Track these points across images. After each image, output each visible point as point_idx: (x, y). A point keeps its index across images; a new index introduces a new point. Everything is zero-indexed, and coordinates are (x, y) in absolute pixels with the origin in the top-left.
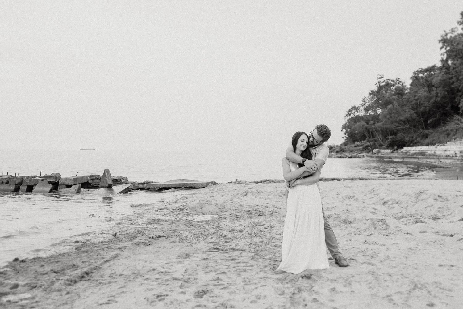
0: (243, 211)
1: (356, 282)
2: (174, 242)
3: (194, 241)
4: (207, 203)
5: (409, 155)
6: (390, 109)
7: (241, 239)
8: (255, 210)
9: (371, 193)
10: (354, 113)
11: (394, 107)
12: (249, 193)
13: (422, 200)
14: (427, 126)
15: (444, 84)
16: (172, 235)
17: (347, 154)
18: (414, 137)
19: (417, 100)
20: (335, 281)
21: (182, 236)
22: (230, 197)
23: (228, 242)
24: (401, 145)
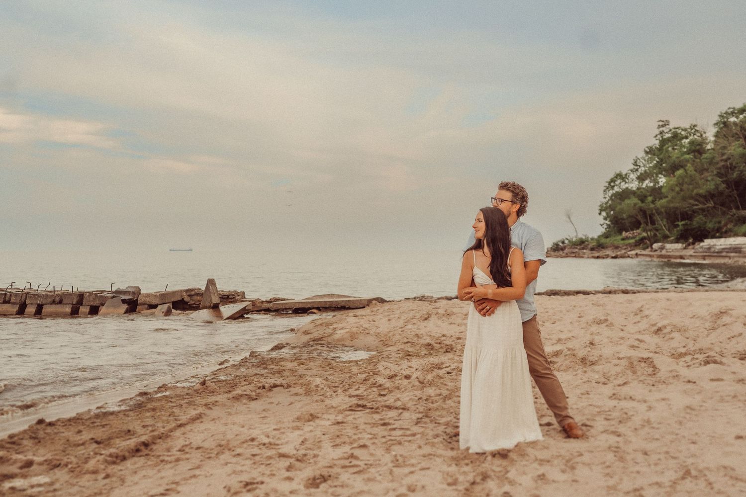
0: (420, 345)
1: (584, 464)
2: (296, 394)
3: (328, 394)
4: (362, 332)
5: (714, 252)
6: (680, 176)
7: (405, 390)
8: (440, 343)
9: (636, 314)
10: (620, 184)
11: (687, 173)
12: (433, 316)
13: (724, 325)
14: (744, 204)
16: (294, 384)
17: (609, 252)
18: (723, 223)
19: (726, 161)
20: (548, 461)
21: (310, 385)
22: (401, 323)
23: (384, 395)
24: (700, 235)
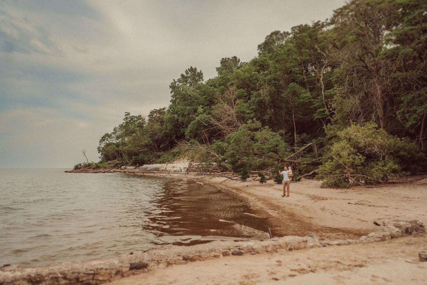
5: (147, 171)
6: (134, 137)
10: (107, 138)
11: (137, 135)
14: (159, 149)
15: (171, 120)
17: (101, 170)
18: (151, 158)
19: (153, 131)
24: (142, 163)
